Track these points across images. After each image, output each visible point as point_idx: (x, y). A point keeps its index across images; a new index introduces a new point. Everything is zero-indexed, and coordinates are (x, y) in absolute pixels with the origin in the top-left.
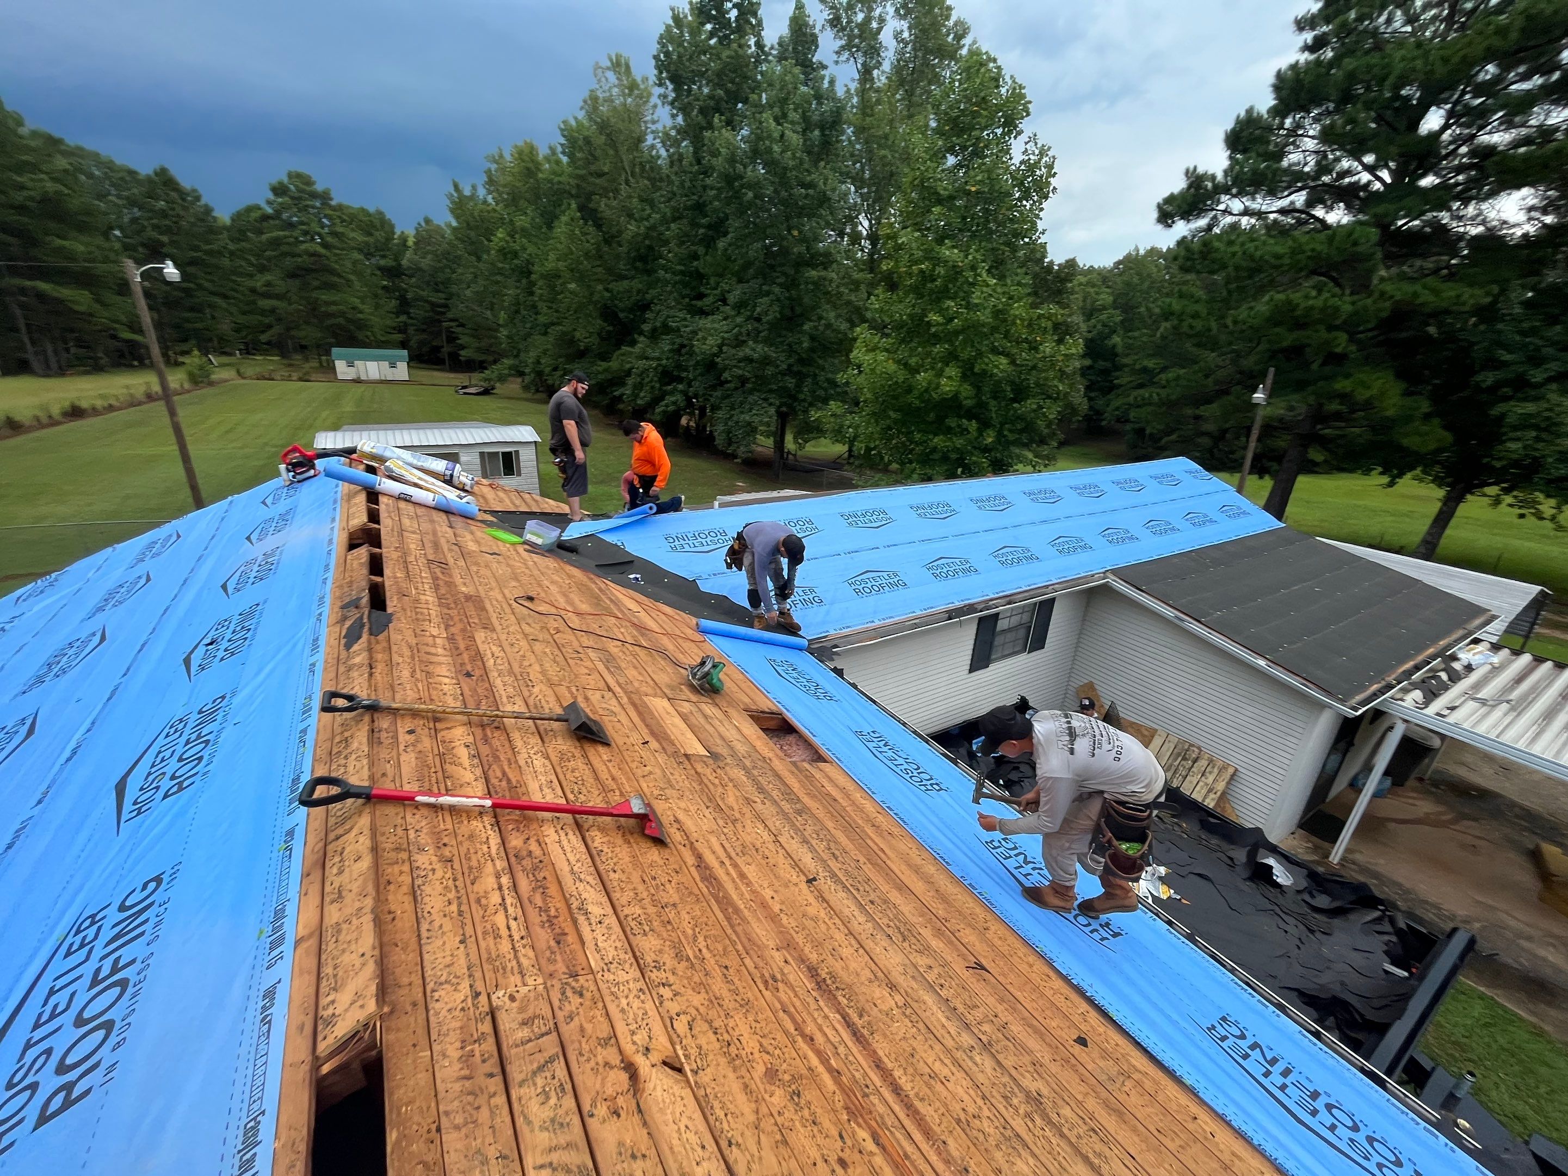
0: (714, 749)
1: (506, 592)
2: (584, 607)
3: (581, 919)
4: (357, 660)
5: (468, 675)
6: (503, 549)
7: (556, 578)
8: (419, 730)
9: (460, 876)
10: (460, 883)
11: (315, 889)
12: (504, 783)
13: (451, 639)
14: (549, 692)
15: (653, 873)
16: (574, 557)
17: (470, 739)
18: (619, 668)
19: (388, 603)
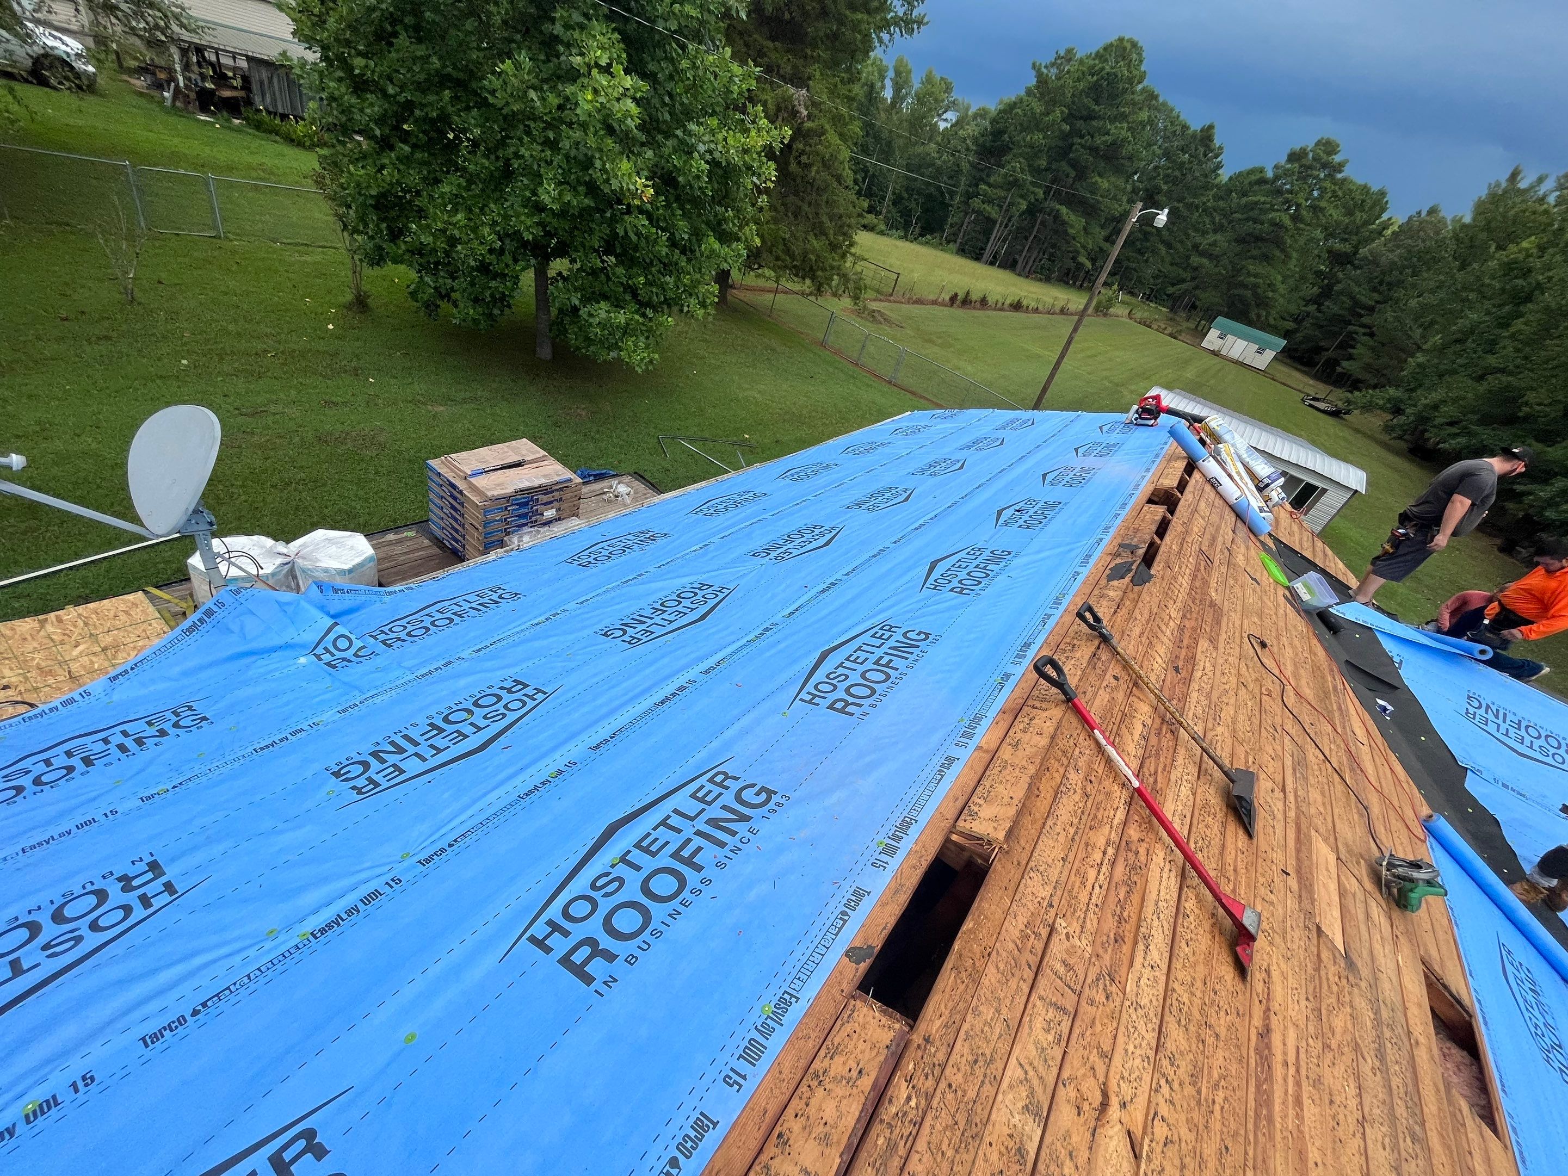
0: (1354, 956)
1: (1246, 622)
2: (1308, 692)
3: (1141, 946)
4: (1111, 593)
5: (1177, 669)
6: (1265, 580)
7: (1296, 642)
8: (1121, 681)
9: (1086, 813)
10: (1084, 818)
11: (1003, 726)
12: (1151, 780)
13: (1181, 629)
14: (1229, 741)
15: (1217, 987)
16: (1328, 635)
17: (1149, 722)
18: (1306, 779)
19: (1155, 564)
